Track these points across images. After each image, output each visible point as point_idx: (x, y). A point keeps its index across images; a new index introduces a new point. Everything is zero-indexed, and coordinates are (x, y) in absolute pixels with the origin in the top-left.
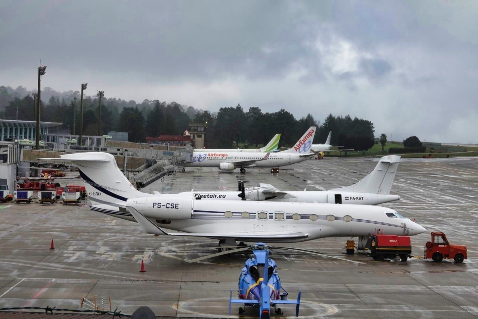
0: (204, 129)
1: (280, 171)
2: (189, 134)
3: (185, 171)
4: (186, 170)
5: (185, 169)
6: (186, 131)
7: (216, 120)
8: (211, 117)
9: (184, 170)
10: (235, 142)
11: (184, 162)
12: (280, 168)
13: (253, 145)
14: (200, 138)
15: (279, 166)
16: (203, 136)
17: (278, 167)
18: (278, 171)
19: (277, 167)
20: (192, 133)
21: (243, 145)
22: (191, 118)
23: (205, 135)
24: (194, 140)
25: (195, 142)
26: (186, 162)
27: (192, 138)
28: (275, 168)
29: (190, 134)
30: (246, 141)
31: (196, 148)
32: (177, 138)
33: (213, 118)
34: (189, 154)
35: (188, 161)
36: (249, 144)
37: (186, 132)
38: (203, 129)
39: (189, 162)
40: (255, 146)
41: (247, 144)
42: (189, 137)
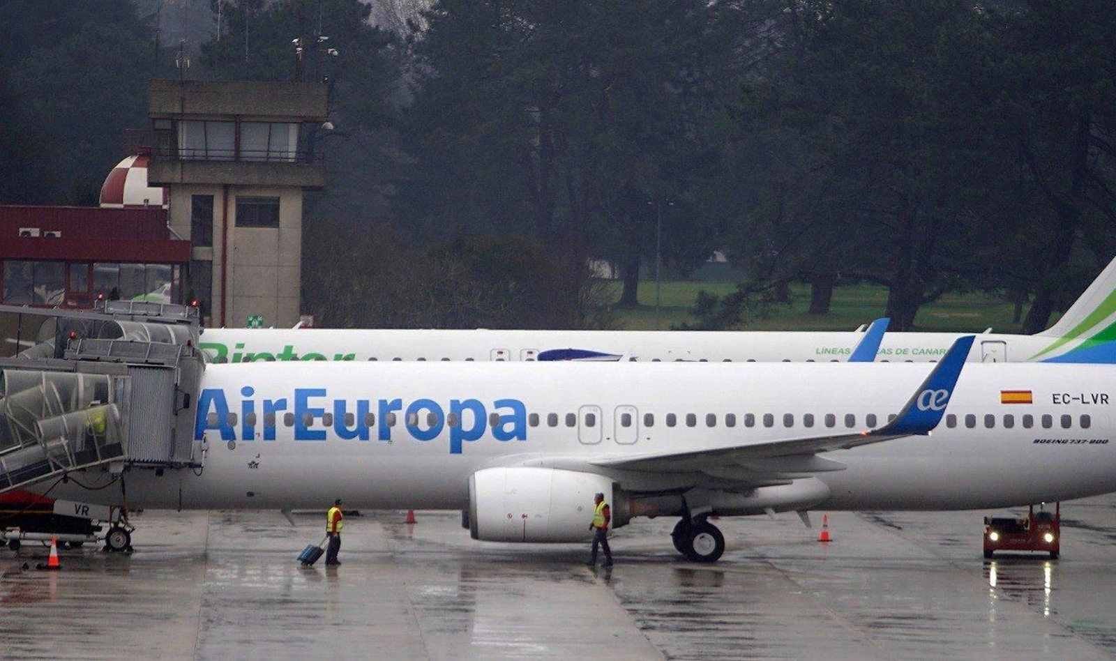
0: (300, 141)
1: (1070, 540)
2: (156, 196)
3: (128, 548)
4: (135, 539)
5: (127, 535)
6: (127, 163)
7: (418, 49)
8: (372, 21)
9: (118, 541)
10: (606, 271)
11: (105, 468)
12: (1069, 510)
13: (783, 297)
14: (267, 232)
15: (1056, 496)
16: (291, 210)
17: (1050, 508)
18: (1049, 538)
19: (1037, 509)
20: (184, 186)
21: (686, 292)
22: (171, 33)
23: (312, 197)
24: (201, 253)
25: (217, 271)
26: (130, 465)
27: (180, 227)
28: (1020, 514)
29: (168, 187)
30: (721, 258)
31: (223, 324)
32: (35, 232)
33: (392, 37)
34: (156, 387)
35: (147, 456)
36: (749, 289)
37: (126, 170)
38: (289, 144)
39: (159, 469)
40: (803, 307)
41: (723, 290)
42: (153, 216)
